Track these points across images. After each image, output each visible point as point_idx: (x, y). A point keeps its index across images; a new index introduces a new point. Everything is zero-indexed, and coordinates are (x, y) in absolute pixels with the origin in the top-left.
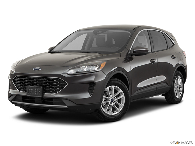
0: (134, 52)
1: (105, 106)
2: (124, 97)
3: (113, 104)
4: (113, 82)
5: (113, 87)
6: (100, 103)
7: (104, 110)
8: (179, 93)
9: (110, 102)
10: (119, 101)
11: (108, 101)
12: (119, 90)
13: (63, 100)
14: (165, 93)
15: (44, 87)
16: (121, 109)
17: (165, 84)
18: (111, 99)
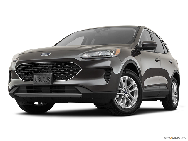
0: (143, 45)
1: (118, 98)
2: (138, 90)
3: (126, 96)
4: (126, 72)
5: (127, 77)
6: (116, 92)
7: (118, 103)
8: (175, 99)
9: (124, 94)
11: (122, 93)
12: (132, 81)
13: (76, 87)
14: (164, 97)
15: (54, 73)
16: (135, 102)
17: (165, 87)
18: (124, 90)
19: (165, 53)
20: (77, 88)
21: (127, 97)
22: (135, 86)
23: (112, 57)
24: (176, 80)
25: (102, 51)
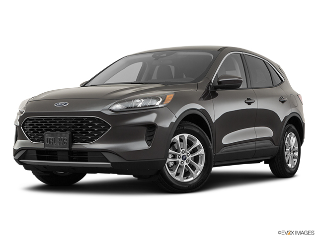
0: (219, 83)
1: (172, 167)
2: (204, 153)
3: (185, 164)
4: (185, 128)
5: (186, 136)
6: (165, 159)
7: (171, 174)
8: (292, 160)
9: (180, 160)
10: (196, 159)
11: (178, 159)
12: (195, 141)
13: (103, 153)
14: (269, 158)
15: (72, 133)
16: (199, 172)
17: (269, 143)
18: (182, 155)
19: (273, 86)
20: (105, 154)
21: (187, 164)
22: (200, 148)
23: (158, 108)
24: (295, 128)
25: (145, 98)
